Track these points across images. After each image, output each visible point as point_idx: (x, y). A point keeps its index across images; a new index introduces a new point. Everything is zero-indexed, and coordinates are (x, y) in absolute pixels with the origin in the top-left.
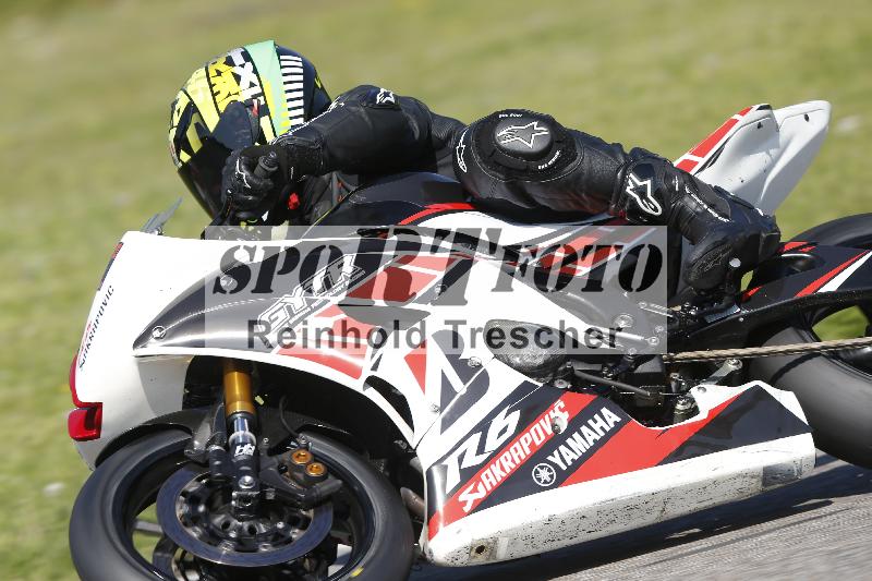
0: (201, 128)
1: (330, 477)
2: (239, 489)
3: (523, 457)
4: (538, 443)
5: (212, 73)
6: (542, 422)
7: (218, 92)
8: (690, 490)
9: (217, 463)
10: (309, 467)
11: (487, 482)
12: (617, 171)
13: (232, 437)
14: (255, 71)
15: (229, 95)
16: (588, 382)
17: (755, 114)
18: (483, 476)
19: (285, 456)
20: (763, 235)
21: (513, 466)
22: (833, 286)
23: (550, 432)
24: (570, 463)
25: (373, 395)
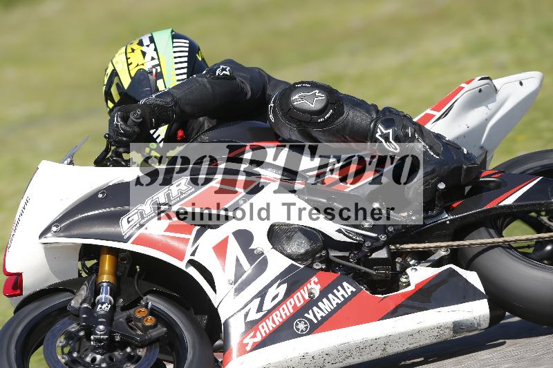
0: (120, 86)
1: (159, 326)
2: (96, 334)
3: (288, 314)
4: (299, 305)
5: (129, 50)
6: (302, 291)
7: (131, 63)
8: (401, 336)
9: (84, 316)
10: (145, 319)
11: (262, 331)
12: (371, 124)
13: (98, 298)
14: (156, 50)
15: (138, 65)
16: (338, 264)
17: (476, 83)
18: (260, 327)
19: (131, 311)
20: (465, 167)
21: (281, 320)
22: (510, 201)
23: (307, 297)
24: (320, 319)
25: (192, 271)
